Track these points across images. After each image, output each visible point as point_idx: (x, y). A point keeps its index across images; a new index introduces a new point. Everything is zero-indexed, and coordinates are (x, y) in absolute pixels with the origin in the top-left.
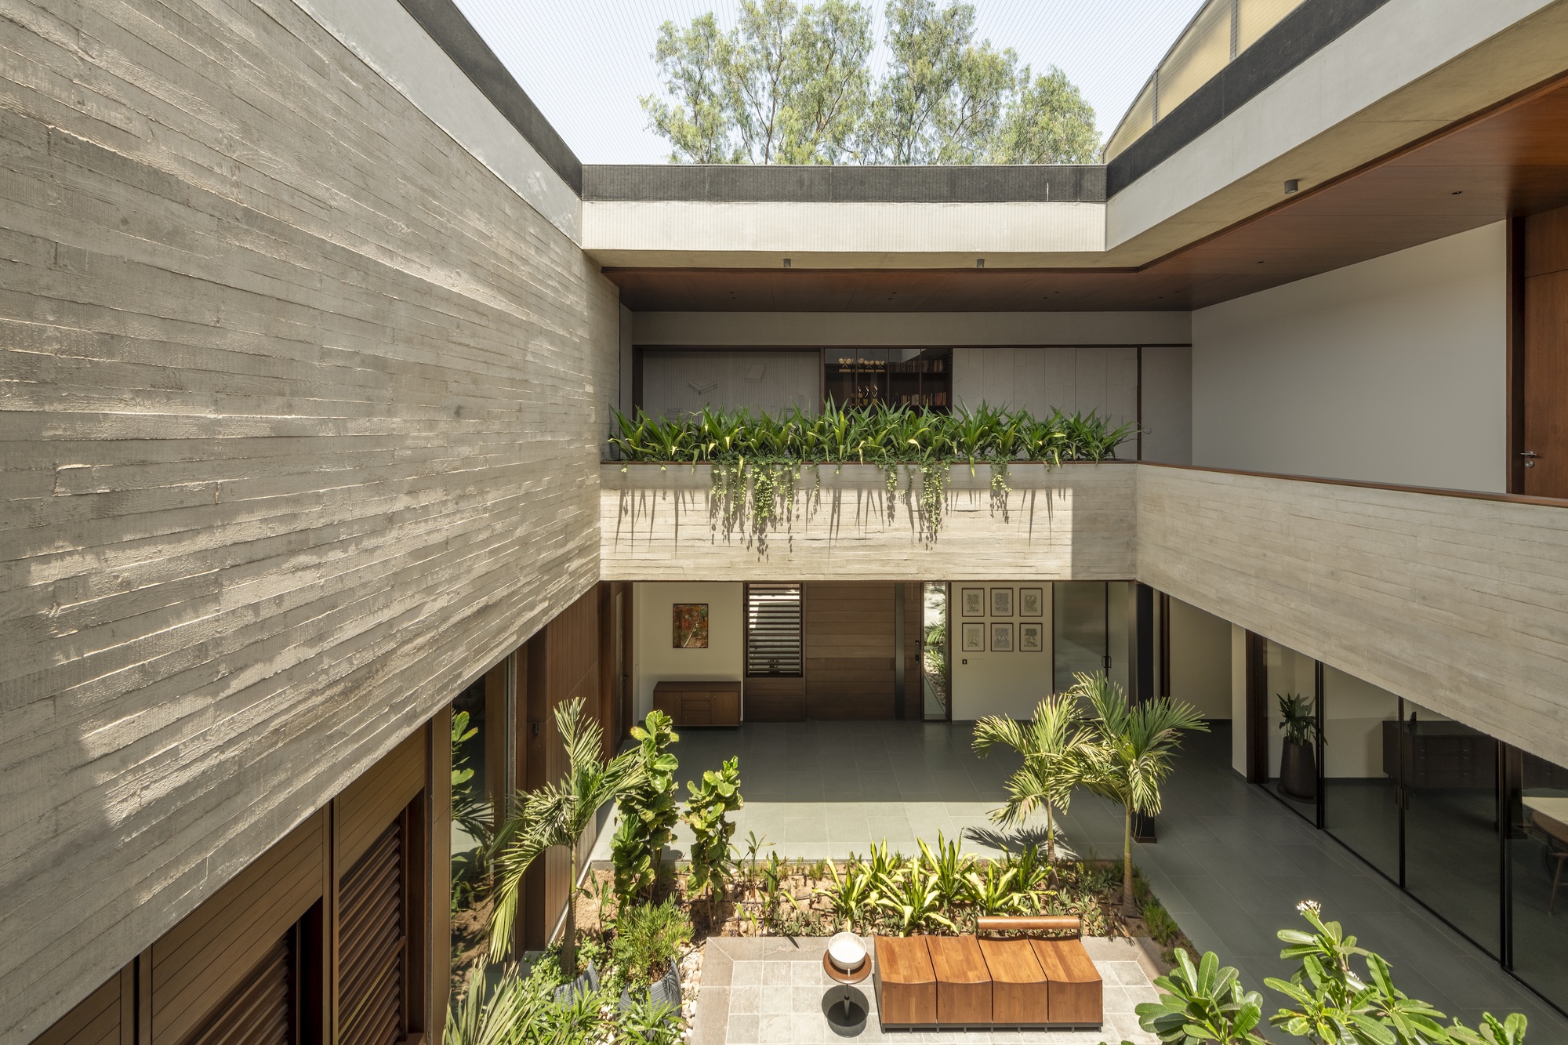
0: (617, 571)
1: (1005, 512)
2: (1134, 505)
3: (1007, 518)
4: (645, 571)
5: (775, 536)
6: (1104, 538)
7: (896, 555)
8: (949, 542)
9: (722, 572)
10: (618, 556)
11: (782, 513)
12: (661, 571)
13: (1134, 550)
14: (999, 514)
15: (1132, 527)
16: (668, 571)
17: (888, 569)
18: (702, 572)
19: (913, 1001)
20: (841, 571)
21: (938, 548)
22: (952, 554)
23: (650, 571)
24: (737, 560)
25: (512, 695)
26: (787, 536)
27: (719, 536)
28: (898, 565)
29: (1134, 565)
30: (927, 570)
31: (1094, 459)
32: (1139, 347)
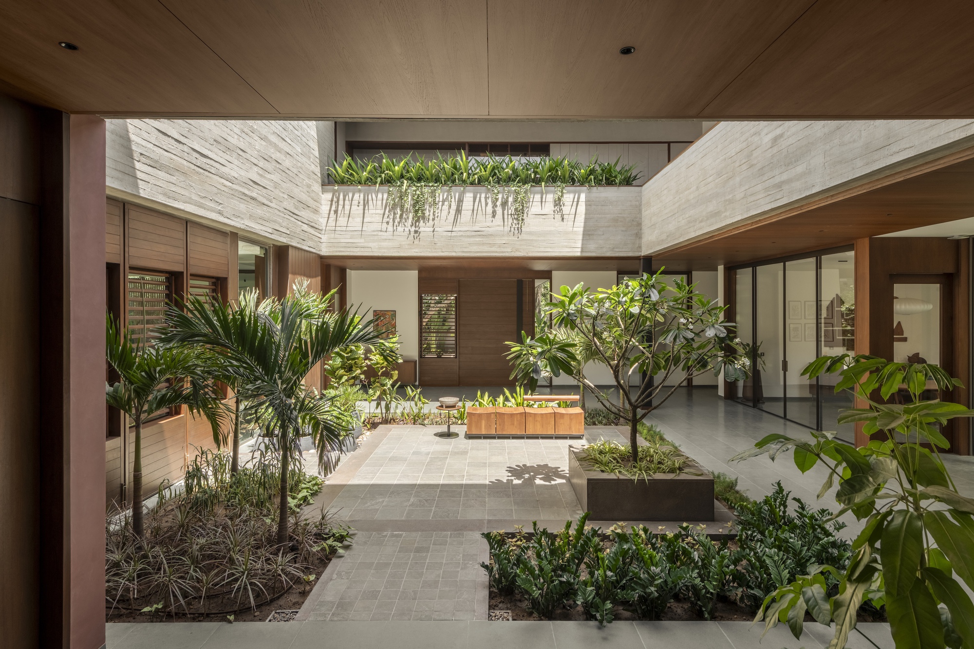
0: (332, 249)
1: (562, 216)
2: (640, 211)
3: (563, 219)
4: (349, 250)
5: (425, 228)
6: (622, 231)
7: (498, 241)
8: (530, 233)
9: (395, 251)
10: (332, 241)
11: (429, 215)
12: (358, 249)
13: (640, 238)
14: (558, 217)
15: (639, 224)
16: (362, 250)
17: (493, 249)
18: (383, 251)
19: (483, 423)
20: (465, 250)
21: (523, 236)
22: (532, 240)
23: (352, 249)
24: (404, 243)
25: (270, 280)
26: (432, 229)
27: (390, 228)
28: (500, 247)
29: (640, 247)
30: (517, 250)
31: (616, 184)
32: (669, 143)
